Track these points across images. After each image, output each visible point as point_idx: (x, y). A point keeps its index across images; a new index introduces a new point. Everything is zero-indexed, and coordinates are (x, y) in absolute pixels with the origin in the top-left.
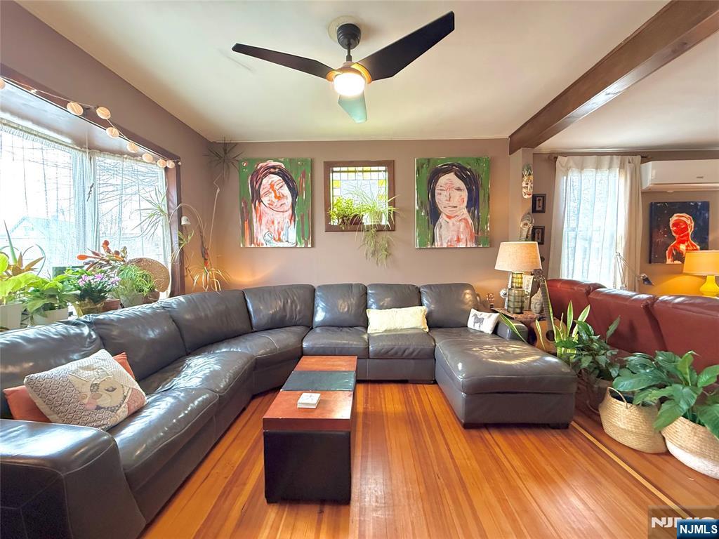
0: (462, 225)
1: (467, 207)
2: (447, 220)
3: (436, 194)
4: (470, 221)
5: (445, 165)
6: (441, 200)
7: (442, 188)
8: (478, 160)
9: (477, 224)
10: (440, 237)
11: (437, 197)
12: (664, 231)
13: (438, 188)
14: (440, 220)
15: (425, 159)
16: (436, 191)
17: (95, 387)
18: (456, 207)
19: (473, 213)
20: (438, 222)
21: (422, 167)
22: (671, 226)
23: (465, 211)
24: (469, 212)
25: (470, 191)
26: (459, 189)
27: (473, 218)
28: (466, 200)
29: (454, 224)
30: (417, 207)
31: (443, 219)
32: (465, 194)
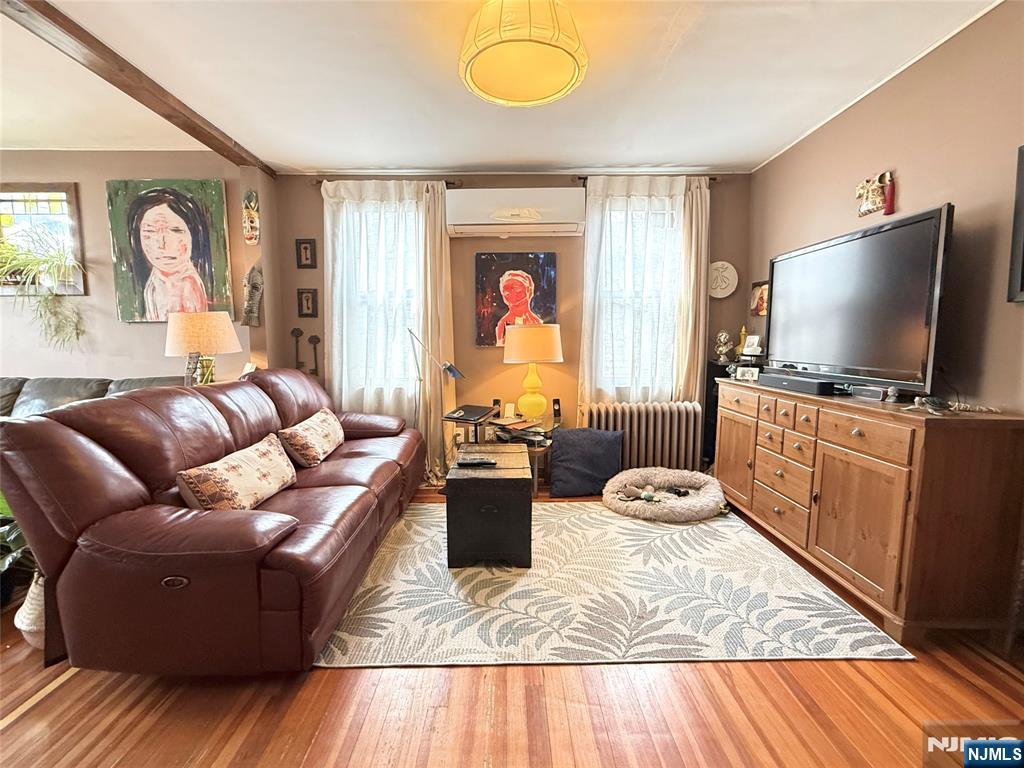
0: (188, 285)
1: (192, 258)
2: (163, 278)
3: (142, 238)
4: (199, 281)
5: (152, 192)
6: (150, 246)
7: (151, 228)
8: (203, 184)
9: (209, 285)
10: (155, 305)
11: (143, 242)
12: (492, 297)
13: (144, 227)
14: (152, 278)
15: (120, 182)
16: (142, 233)
18: (174, 258)
19: (203, 269)
20: (149, 282)
21: (117, 194)
22: (501, 289)
23: (190, 264)
24: (196, 266)
25: (194, 232)
26: (177, 230)
27: (203, 275)
28: (190, 247)
29: (173, 285)
30: (114, 259)
31: (155, 278)
32: (187, 238)
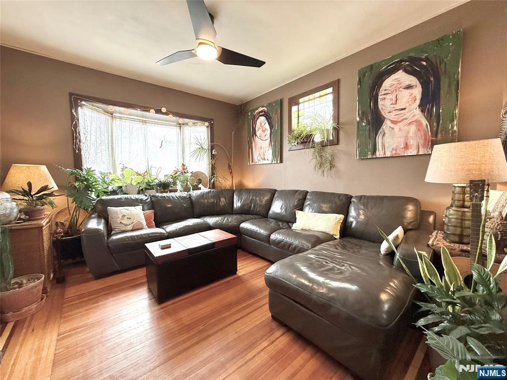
0: (413, 128)
1: (420, 106)
2: (392, 126)
3: (379, 100)
4: (424, 122)
5: (390, 66)
6: (385, 105)
7: (387, 92)
9: (435, 124)
10: (383, 146)
11: (380, 103)
13: (382, 91)
14: (384, 127)
15: (367, 67)
16: (380, 97)
17: (124, 216)
18: (405, 109)
19: (430, 112)
20: (381, 130)
21: (364, 76)
23: (418, 111)
24: (423, 111)
25: (425, 85)
26: (409, 87)
27: (429, 118)
28: (419, 97)
29: (400, 129)
30: (358, 119)
31: (386, 126)
32: (417, 91)
